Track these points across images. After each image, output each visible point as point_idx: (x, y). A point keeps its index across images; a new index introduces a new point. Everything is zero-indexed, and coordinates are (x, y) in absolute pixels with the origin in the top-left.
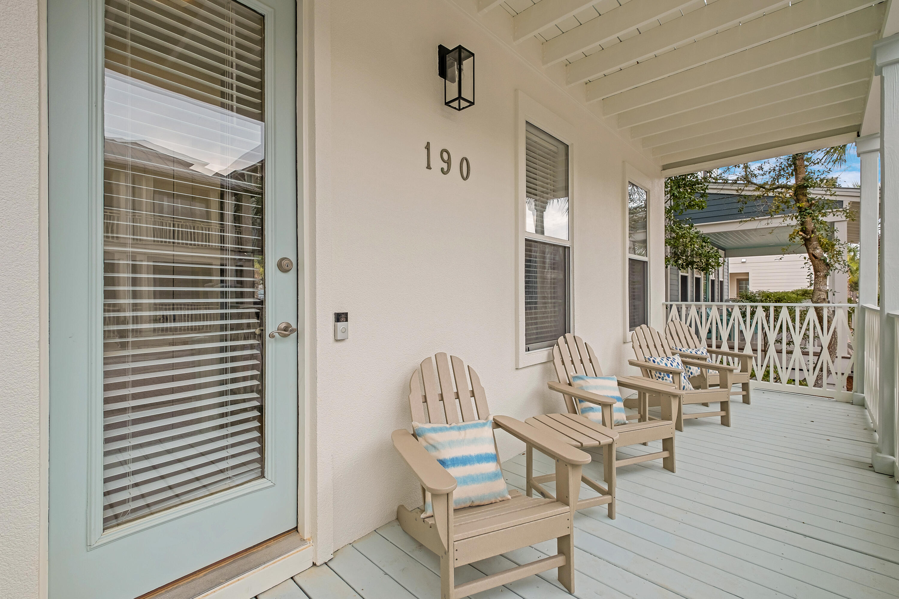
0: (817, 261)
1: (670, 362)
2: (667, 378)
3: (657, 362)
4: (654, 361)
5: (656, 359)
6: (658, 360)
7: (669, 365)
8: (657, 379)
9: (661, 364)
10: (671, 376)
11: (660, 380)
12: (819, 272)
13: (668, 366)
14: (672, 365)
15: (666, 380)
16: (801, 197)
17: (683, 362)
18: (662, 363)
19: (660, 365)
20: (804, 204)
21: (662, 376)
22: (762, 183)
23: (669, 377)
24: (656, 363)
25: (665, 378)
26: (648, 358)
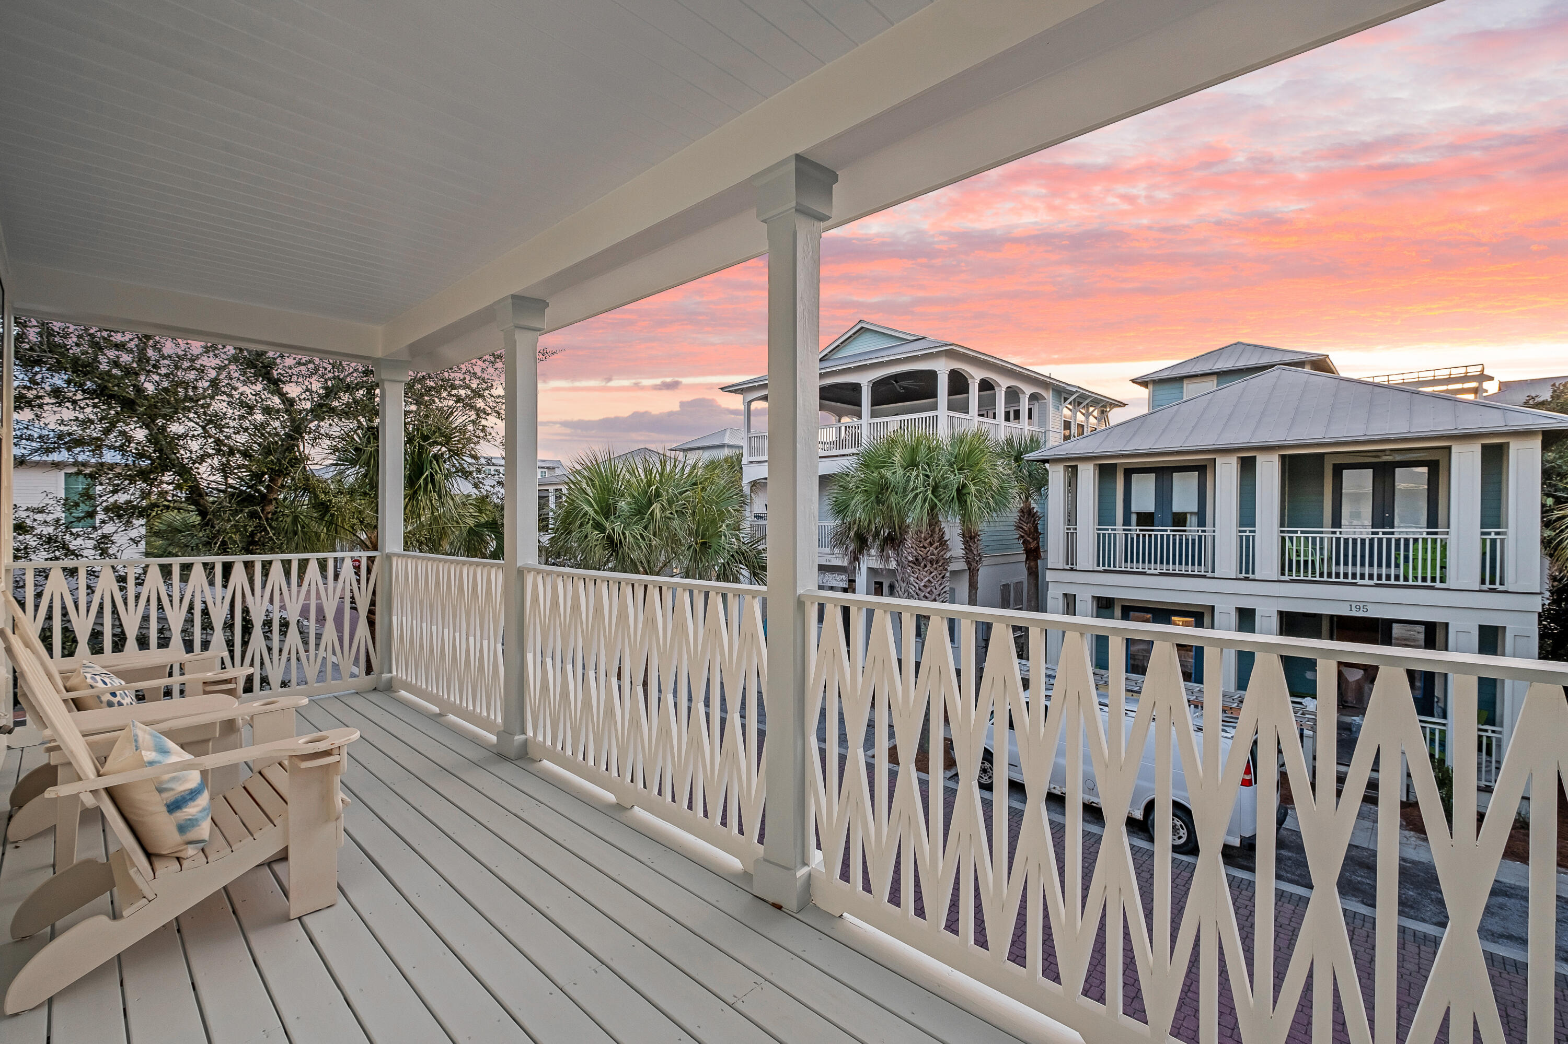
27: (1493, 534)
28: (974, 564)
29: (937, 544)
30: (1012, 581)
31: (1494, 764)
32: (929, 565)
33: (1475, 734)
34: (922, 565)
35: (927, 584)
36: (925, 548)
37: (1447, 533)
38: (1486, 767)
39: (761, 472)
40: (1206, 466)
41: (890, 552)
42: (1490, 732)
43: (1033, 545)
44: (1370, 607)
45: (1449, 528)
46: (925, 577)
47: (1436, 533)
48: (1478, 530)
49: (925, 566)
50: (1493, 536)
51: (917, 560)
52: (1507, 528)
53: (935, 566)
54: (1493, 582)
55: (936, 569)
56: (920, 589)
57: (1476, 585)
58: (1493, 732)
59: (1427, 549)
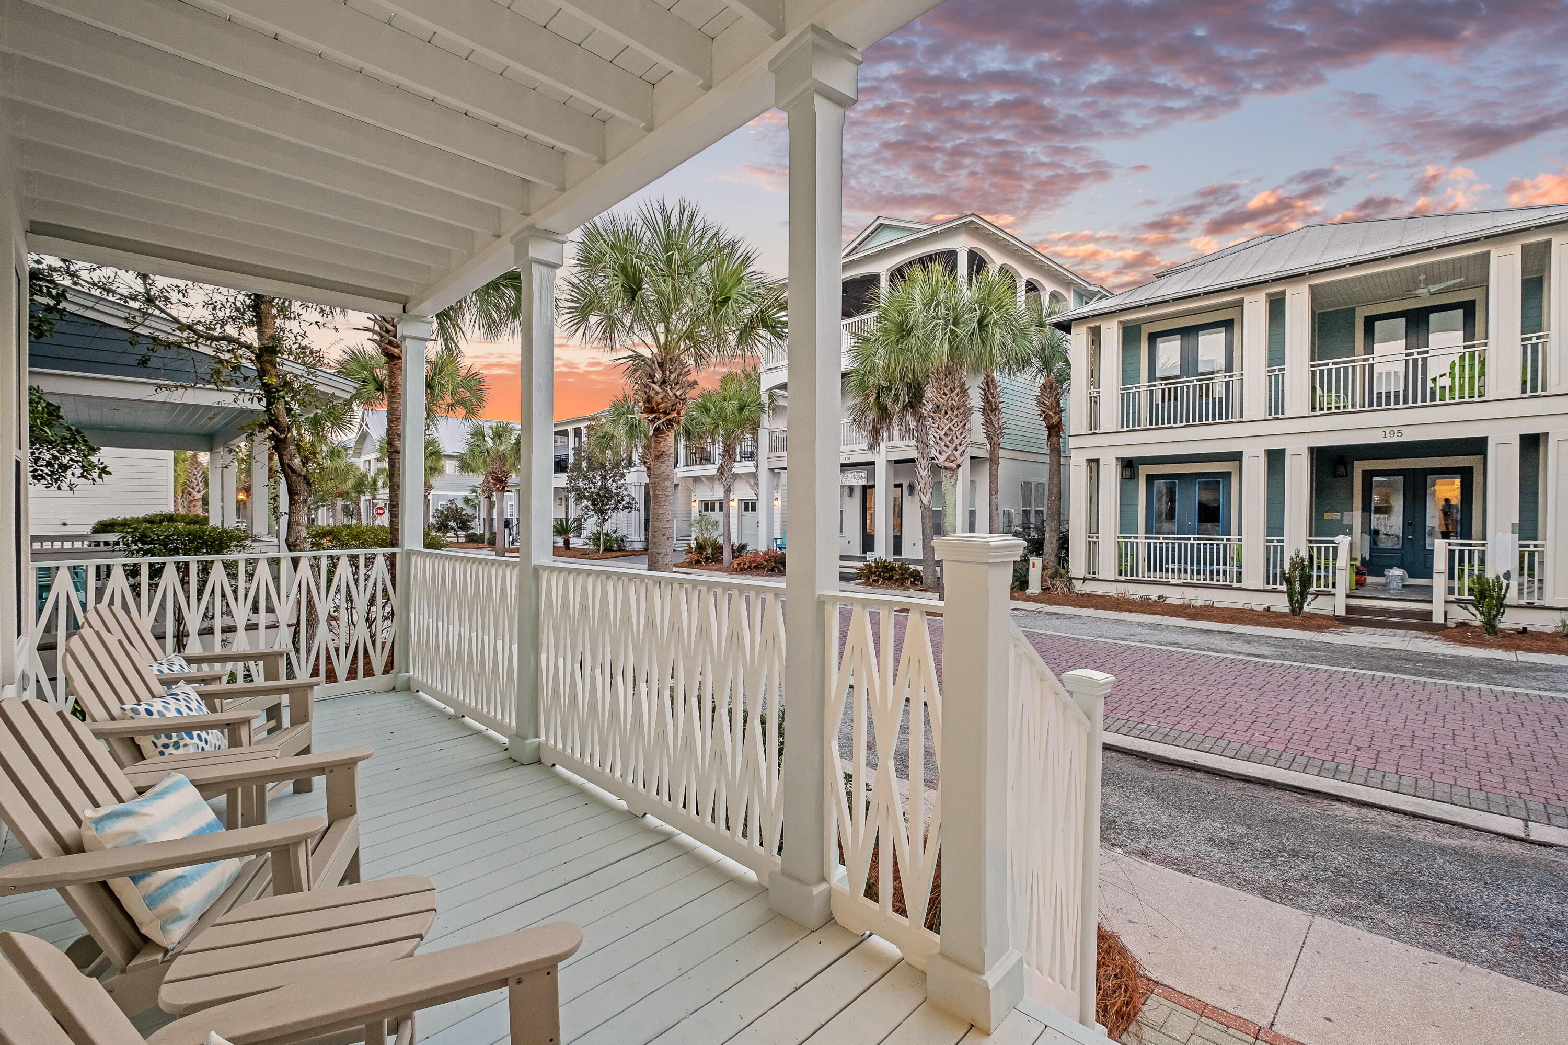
0: (294, 478)
1: (183, 703)
2: (187, 740)
3: (158, 712)
4: (149, 713)
5: (152, 706)
6: (157, 706)
7: (185, 711)
8: (162, 753)
9: (168, 715)
10: (195, 733)
11: (171, 750)
12: (297, 494)
13: (185, 715)
14: (191, 709)
15: (185, 745)
16: (268, 367)
17: (202, 695)
18: (170, 711)
19: (164, 716)
20: (274, 381)
21: (175, 739)
22: (190, 321)
23: (192, 738)
24: (156, 715)
25: (182, 743)
26: (132, 710)
27: (1534, 339)
28: (995, 438)
29: (958, 390)
30: (1033, 480)
31: (1536, 584)
32: (950, 412)
33: (1517, 550)
34: (943, 412)
35: (948, 432)
36: (946, 395)
37: (1486, 344)
38: (1528, 588)
39: (782, 377)
40: (1233, 320)
41: (910, 420)
42: (1532, 546)
43: (1055, 420)
44: (1405, 430)
45: (1487, 338)
46: (946, 425)
47: (1474, 346)
48: (1519, 337)
49: (946, 413)
50: (1534, 341)
51: (938, 407)
52: (1549, 330)
53: (956, 413)
54: (1534, 389)
55: (957, 416)
56: (941, 439)
57: (1518, 394)
58: (1535, 546)
59: (1464, 366)
